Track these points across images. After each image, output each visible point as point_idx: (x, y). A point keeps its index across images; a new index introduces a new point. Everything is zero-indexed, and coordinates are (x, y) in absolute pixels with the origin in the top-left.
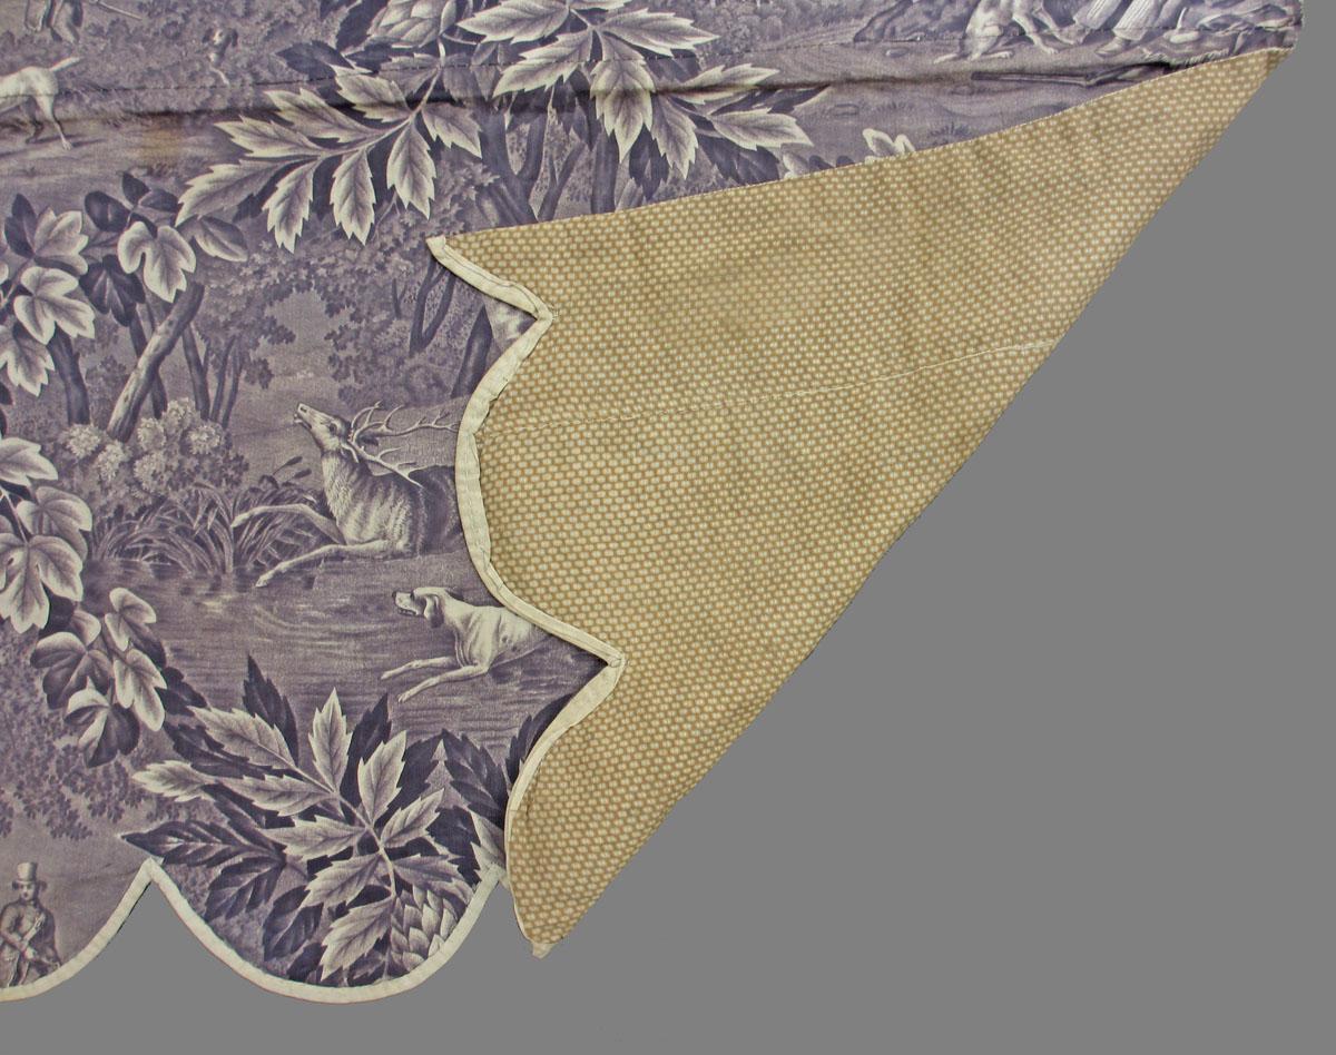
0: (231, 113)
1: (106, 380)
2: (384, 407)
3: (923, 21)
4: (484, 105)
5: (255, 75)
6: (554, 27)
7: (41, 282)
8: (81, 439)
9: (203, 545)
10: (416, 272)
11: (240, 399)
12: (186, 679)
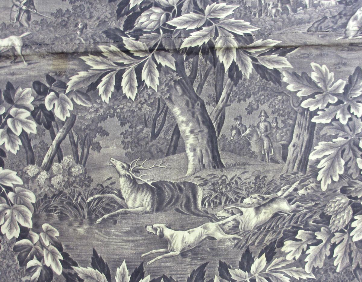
0: (86, 53)
1: (41, 149)
2: (142, 159)
3: (331, 24)
4: (177, 52)
5: (94, 40)
6: (201, 24)
7: (17, 114)
8: (32, 170)
9: (77, 208)
10: (153, 111)
11: (90, 156)
12: (70, 256)
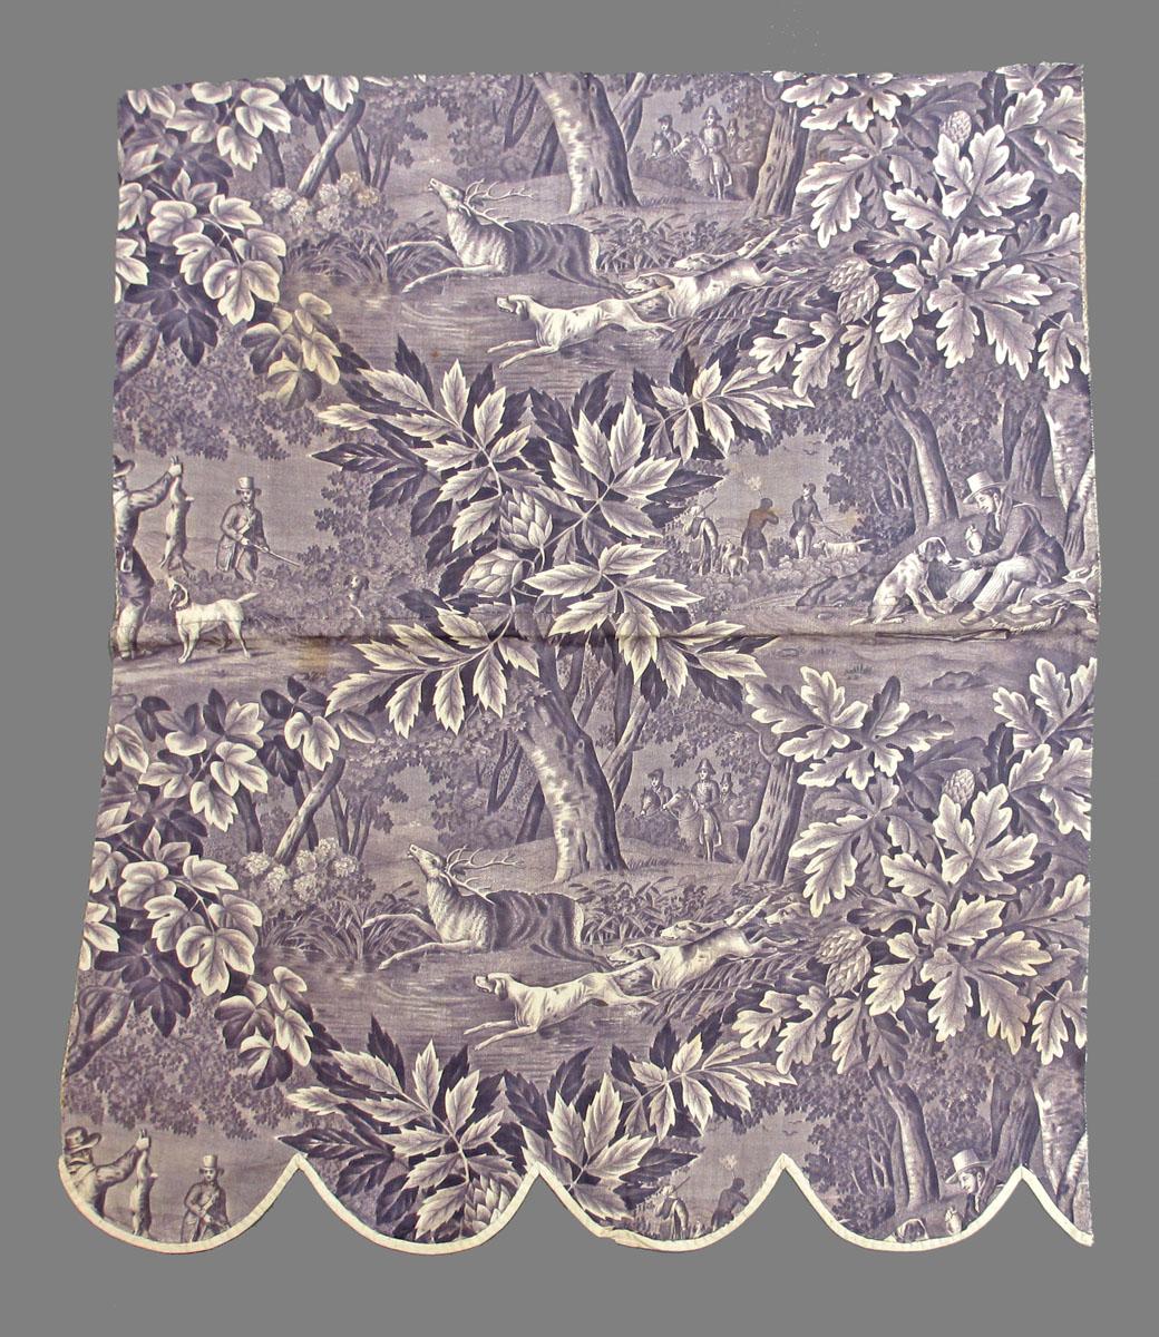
0: (365, 639)
1: (275, 822)
2: (470, 849)
3: (845, 592)
4: (542, 641)
5: (382, 612)
6: (591, 587)
7: (230, 753)
8: (256, 862)
9: (343, 940)
10: (493, 755)
11: (370, 840)
12: (327, 1030)
